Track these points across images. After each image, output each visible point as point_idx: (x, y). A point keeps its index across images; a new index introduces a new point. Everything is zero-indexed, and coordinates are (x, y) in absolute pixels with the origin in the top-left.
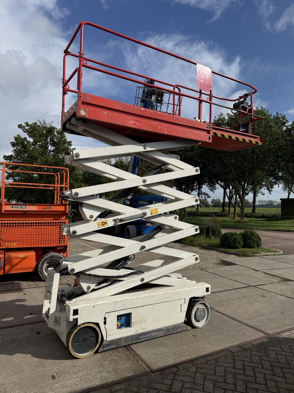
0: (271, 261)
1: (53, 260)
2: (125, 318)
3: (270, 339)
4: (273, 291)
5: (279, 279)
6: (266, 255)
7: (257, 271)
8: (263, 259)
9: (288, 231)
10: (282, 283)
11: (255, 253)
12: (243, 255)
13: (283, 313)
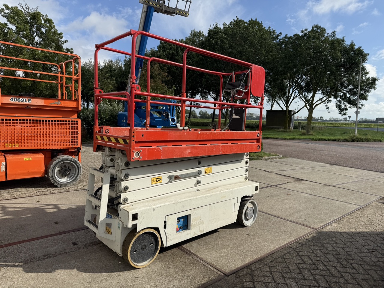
0: (276, 164)
1: (65, 164)
2: (183, 221)
3: (318, 233)
4: (294, 189)
5: (293, 179)
6: (269, 159)
7: (269, 172)
8: (268, 162)
9: (276, 139)
10: (296, 182)
11: (260, 157)
13: (315, 209)
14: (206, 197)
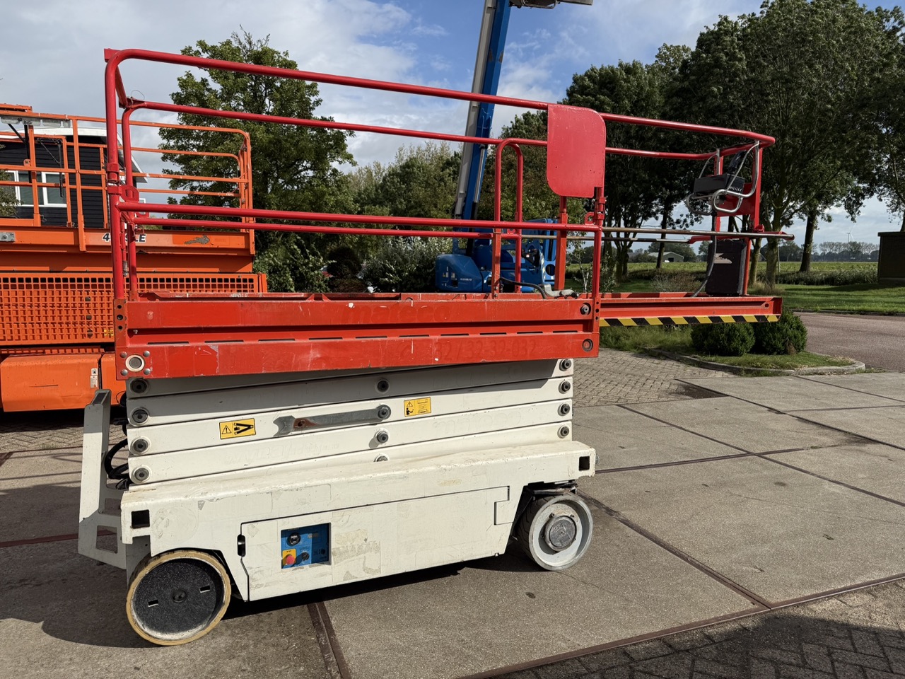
0: (825, 389)
2: (313, 538)
4: (813, 470)
5: (841, 437)
6: (815, 373)
7: (779, 412)
8: (803, 383)
10: (846, 447)
11: (782, 367)
12: (749, 373)
13: (829, 538)
14: (384, 479)
